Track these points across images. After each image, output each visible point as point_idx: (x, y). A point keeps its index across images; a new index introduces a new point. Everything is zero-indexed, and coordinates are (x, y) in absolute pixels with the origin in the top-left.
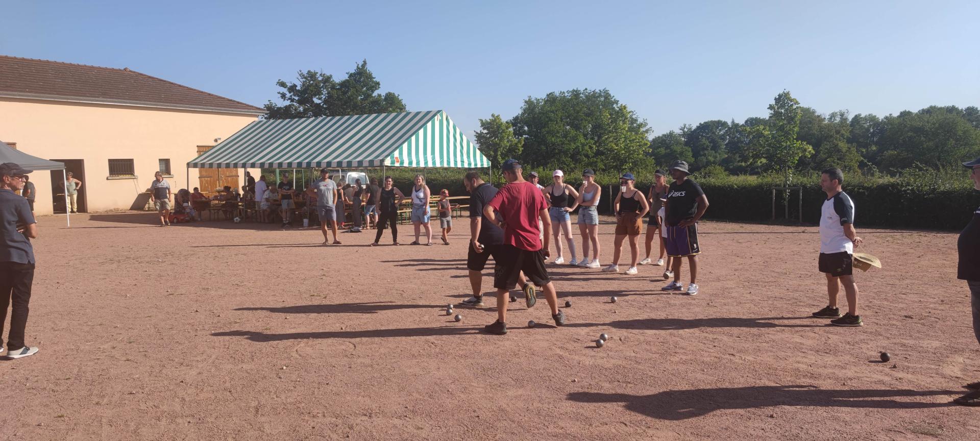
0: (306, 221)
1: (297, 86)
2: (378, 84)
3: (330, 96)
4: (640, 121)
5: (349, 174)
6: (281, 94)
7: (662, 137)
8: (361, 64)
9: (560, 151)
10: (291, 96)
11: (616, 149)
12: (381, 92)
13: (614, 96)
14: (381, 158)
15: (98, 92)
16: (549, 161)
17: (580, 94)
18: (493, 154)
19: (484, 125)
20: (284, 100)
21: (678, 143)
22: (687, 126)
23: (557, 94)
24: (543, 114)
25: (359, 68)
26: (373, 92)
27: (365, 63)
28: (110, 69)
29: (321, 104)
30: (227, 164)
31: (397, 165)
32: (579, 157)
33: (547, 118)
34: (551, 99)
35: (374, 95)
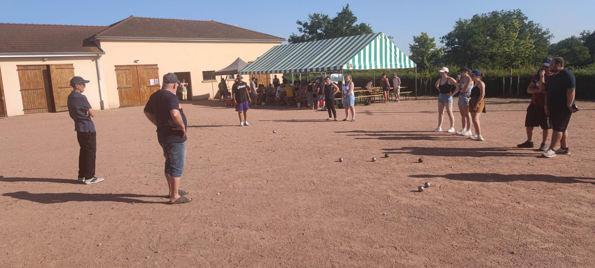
0: (299, 104)
1: (308, 23)
2: (356, 18)
3: (327, 28)
4: (544, 30)
5: (332, 75)
6: (299, 29)
7: (565, 41)
8: (345, 6)
9: (481, 54)
10: (305, 30)
11: (508, 51)
12: (358, 23)
13: (524, 14)
14: (341, 65)
15: (196, 35)
16: (473, 61)
17: (498, 14)
18: (421, 58)
19: (416, 40)
20: (301, 32)
21: (578, 44)
22: (586, 32)
23: (480, 15)
24: (469, 29)
25: (344, 9)
26: (352, 23)
27: (348, 5)
28: (204, 21)
29: (322, 33)
30: (258, 72)
31: (351, 68)
32: (495, 57)
33: (472, 32)
34: (476, 19)
35: (353, 25)
